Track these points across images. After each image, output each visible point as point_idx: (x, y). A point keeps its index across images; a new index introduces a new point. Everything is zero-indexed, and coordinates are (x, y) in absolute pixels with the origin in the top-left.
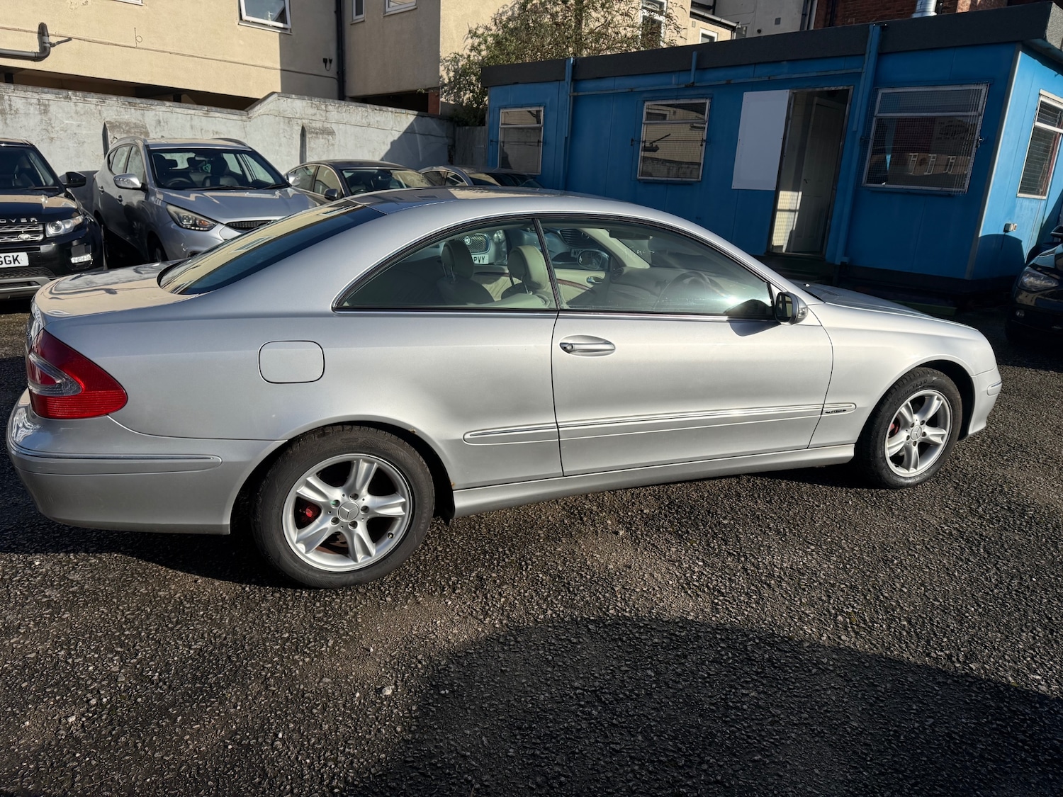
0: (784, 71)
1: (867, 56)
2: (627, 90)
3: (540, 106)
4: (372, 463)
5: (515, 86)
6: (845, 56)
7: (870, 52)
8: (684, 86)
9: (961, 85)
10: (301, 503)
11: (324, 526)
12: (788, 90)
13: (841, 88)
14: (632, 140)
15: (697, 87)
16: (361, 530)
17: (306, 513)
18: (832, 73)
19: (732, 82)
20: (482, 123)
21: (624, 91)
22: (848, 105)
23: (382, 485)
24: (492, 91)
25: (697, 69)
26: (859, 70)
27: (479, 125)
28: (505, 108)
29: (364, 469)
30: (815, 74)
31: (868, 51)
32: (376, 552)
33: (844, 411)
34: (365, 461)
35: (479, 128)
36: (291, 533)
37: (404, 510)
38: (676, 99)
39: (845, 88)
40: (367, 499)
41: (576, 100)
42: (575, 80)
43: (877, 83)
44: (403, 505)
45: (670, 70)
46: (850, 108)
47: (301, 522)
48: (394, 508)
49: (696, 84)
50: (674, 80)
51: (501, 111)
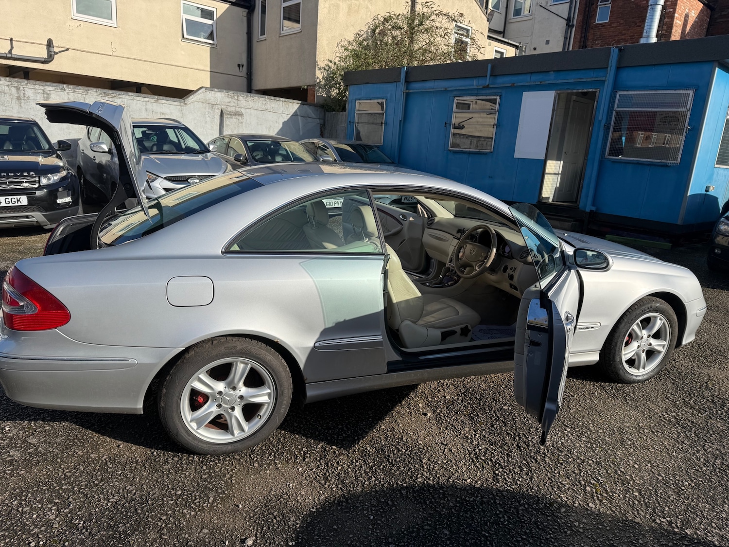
0: (551, 78)
1: (609, 68)
2: (443, 89)
3: (383, 99)
4: (247, 364)
5: (367, 85)
6: (594, 69)
7: (611, 66)
8: (481, 87)
9: (675, 90)
10: (194, 393)
11: (210, 410)
12: (554, 91)
13: (591, 90)
14: (446, 123)
15: (491, 88)
16: (238, 413)
17: (197, 400)
18: (585, 80)
19: (515, 85)
20: (344, 109)
21: (441, 89)
22: (595, 102)
23: (254, 380)
24: (351, 88)
25: (491, 75)
26: (604, 79)
27: (342, 111)
28: (360, 100)
29: (241, 368)
30: (573, 81)
31: (610, 66)
32: (249, 428)
33: (592, 328)
34: (242, 362)
35: (341, 113)
36: (187, 414)
37: (270, 398)
38: (477, 96)
39: (594, 90)
40: (243, 390)
41: (408, 96)
42: (408, 82)
43: (616, 88)
44: (269, 395)
45: (473, 76)
46: (597, 104)
47: (195, 406)
48: (262, 396)
49: (490, 86)
50: (475, 83)
51: (357, 102)
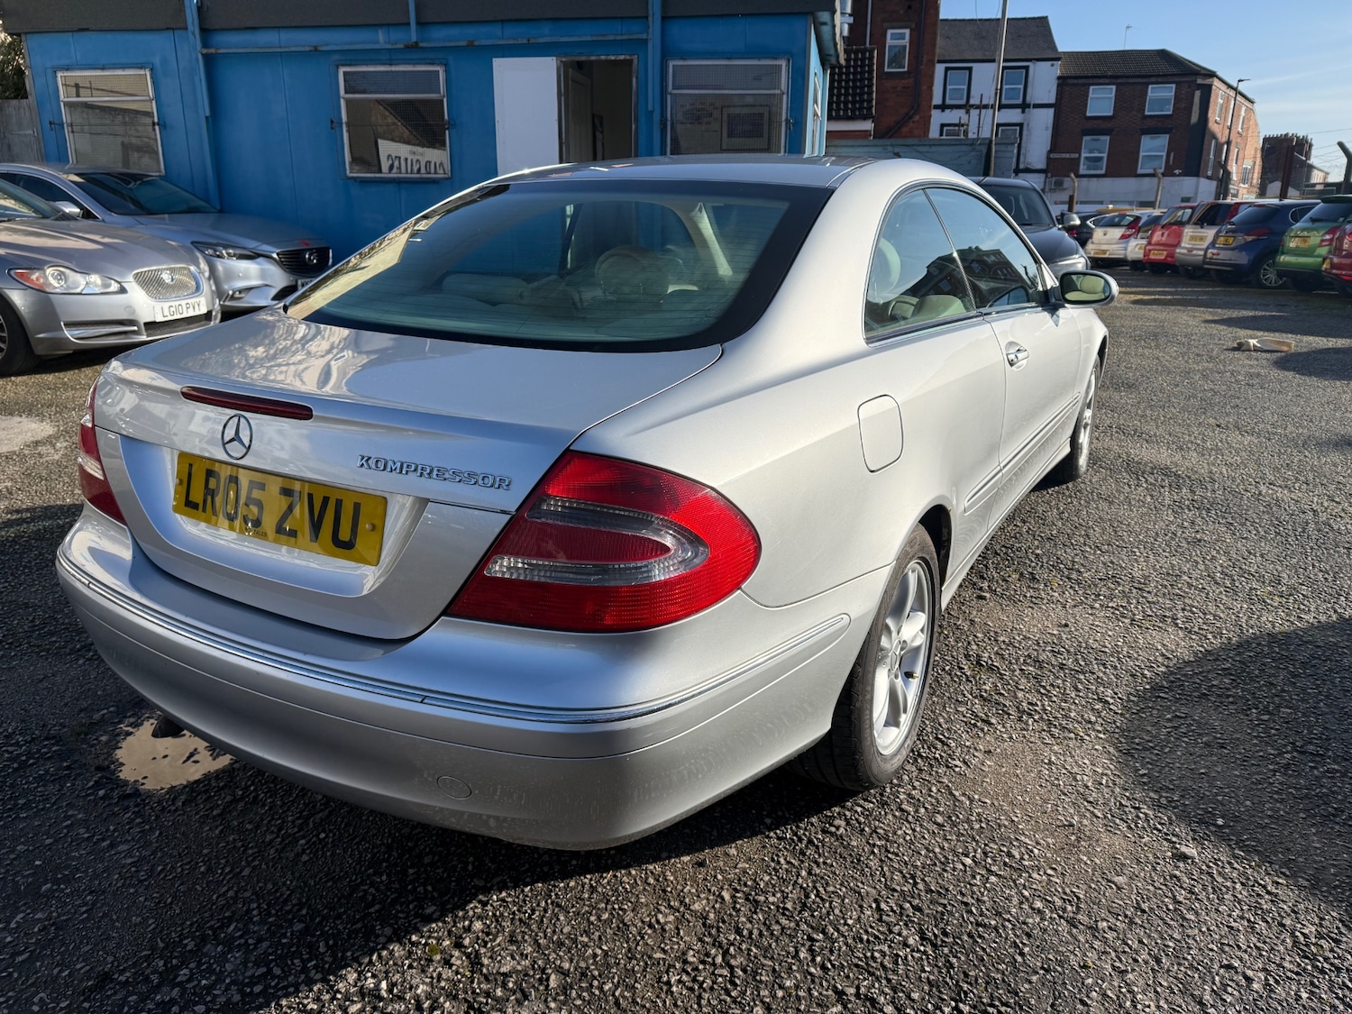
0: (545, 33)
1: (650, 19)
2: (307, 49)
3: (141, 67)
5: (78, 36)
6: (622, 18)
7: (653, 14)
8: (401, 46)
9: (759, 59)
12: (554, 58)
13: (622, 57)
14: (332, 122)
15: (422, 48)
18: (612, 38)
19: (476, 43)
20: (20, 92)
21: (303, 49)
22: (634, 80)
24: (30, 43)
25: (418, 23)
26: (644, 36)
27: (16, 98)
28: (67, 70)
30: (589, 38)
31: (651, 13)
35: (14, 102)
38: (391, 65)
39: (628, 57)
41: (210, 61)
42: (205, 31)
43: (666, 55)
45: (373, 23)
46: (637, 83)
49: (421, 45)
50: (381, 38)
51: (59, 74)
